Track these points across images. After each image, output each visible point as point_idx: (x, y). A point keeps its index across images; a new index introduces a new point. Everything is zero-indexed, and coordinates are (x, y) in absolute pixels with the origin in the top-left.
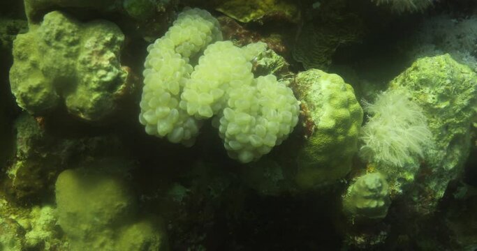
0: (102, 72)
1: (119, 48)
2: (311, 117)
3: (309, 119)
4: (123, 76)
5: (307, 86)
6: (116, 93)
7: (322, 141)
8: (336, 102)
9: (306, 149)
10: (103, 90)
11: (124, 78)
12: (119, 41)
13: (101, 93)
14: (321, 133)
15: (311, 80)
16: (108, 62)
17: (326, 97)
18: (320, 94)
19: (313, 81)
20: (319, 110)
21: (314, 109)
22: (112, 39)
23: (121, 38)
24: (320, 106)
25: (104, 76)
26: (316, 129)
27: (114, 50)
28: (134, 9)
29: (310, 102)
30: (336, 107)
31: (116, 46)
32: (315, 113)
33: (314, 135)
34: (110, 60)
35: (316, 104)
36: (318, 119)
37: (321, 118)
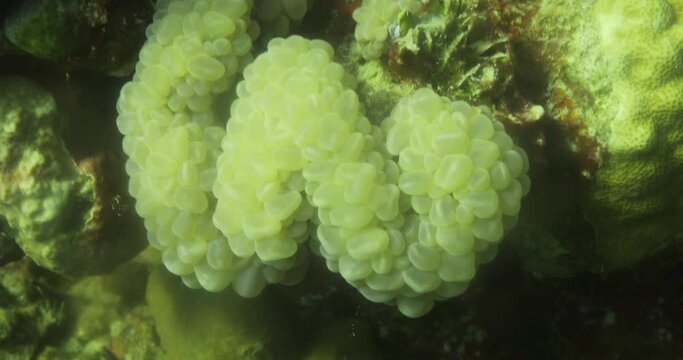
0: (29, 207)
1: (49, 131)
2: (586, 128)
3: (583, 132)
4: (84, 189)
5: (562, 42)
6: (84, 230)
7: (630, 176)
8: (645, 72)
9: (598, 196)
10: (54, 236)
11: (90, 192)
12: (44, 118)
13: (53, 243)
14: (620, 161)
15: (572, 19)
16: (32, 181)
17: (615, 63)
18: (599, 59)
19: (577, 19)
20: (606, 103)
21: (591, 103)
22: (19, 126)
23: (43, 109)
24: (605, 92)
25: (39, 211)
26: (606, 155)
27: (39, 141)
28: (33, 42)
29: (578, 83)
30: (649, 85)
31: (41, 132)
32: (596, 111)
33: (606, 166)
34: (34, 172)
35: (593, 89)
36: (605, 130)
37: (612, 125)
